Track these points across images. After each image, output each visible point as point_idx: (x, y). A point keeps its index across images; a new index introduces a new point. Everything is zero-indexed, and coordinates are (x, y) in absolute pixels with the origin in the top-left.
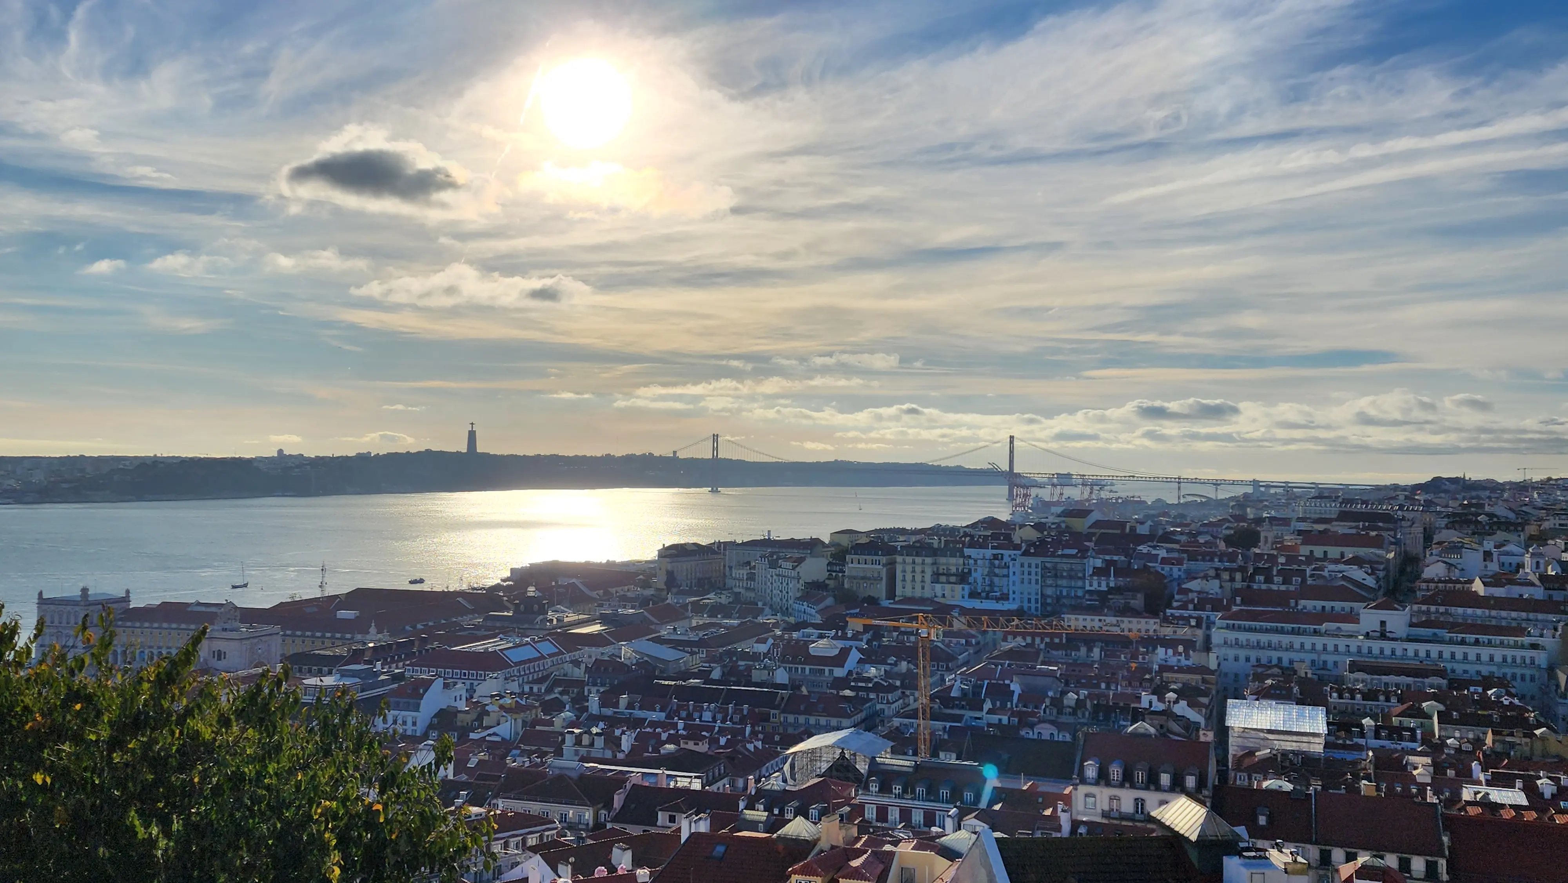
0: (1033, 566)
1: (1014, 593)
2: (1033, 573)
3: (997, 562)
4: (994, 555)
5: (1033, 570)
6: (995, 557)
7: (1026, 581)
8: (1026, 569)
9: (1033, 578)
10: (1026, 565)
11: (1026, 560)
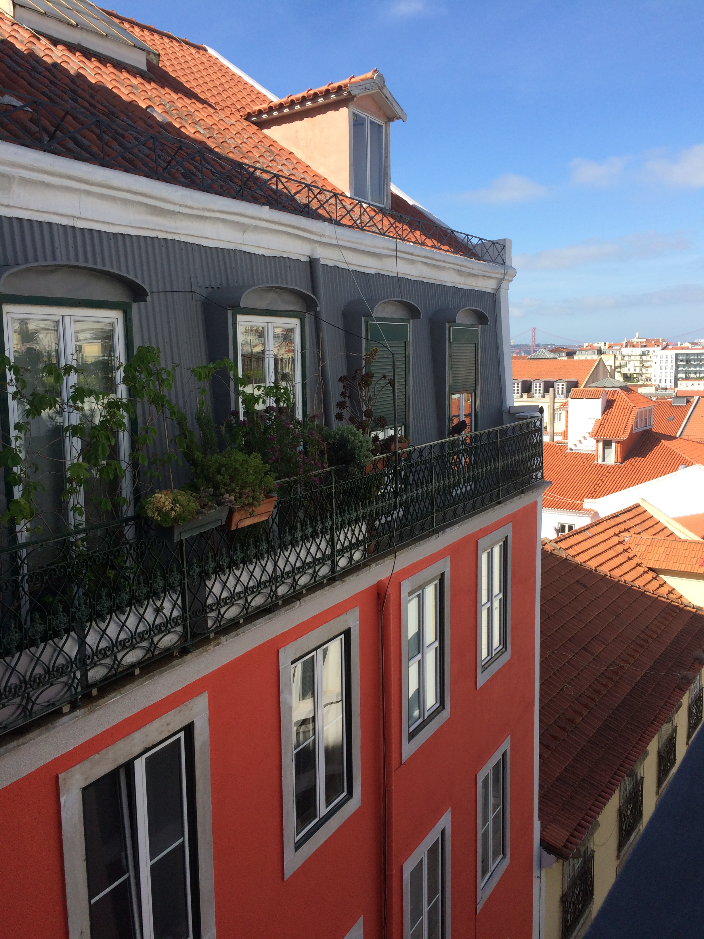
0: (669, 357)
1: (655, 376)
2: (669, 362)
3: (644, 358)
4: (643, 352)
5: (669, 359)
6: (643, 354)
7: (664, 368)
8: (664, 359)
9: (669, 365)
10: (664, 357)
11: (665, 352)
